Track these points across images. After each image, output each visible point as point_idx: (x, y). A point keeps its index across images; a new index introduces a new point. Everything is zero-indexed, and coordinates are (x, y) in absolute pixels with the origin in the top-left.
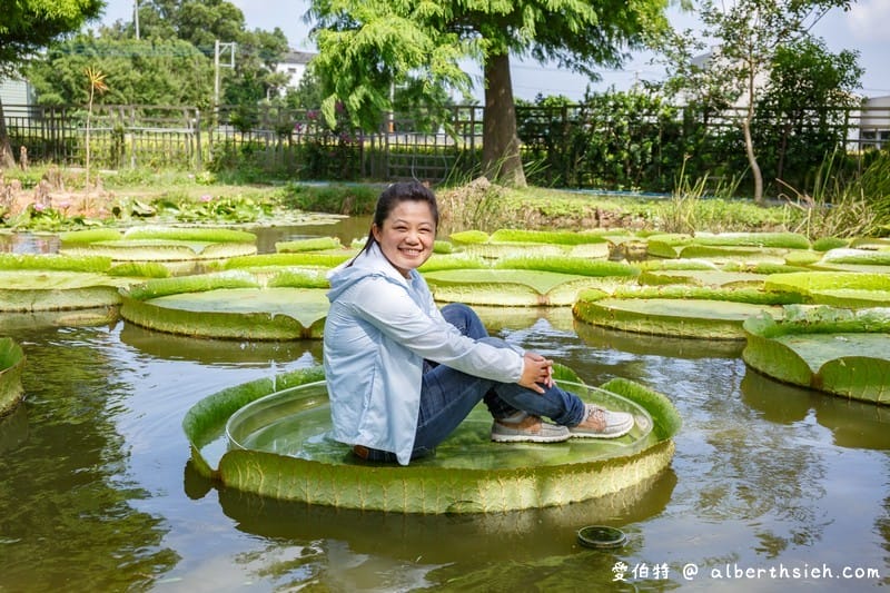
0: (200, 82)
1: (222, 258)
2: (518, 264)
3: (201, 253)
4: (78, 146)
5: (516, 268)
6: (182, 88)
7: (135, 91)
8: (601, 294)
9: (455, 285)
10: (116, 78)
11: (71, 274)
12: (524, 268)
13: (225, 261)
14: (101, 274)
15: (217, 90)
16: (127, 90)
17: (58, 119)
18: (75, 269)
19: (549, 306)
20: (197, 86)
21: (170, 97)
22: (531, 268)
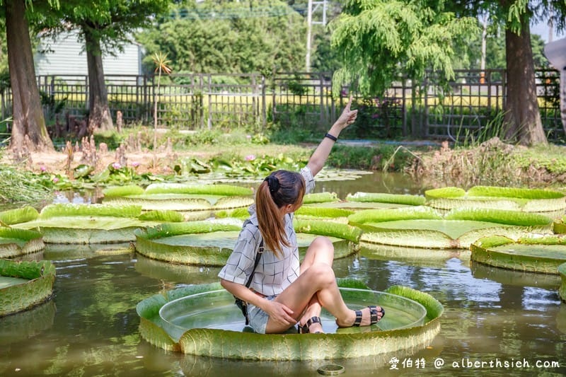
0: (293, 40)
1: (230, 208)
2: (466, 216)
3: (215, 204)
4: (165, 110)
5: (465, 219)
6: (276, 46)
7: (234, 50)
8: (506, 240)
9: (387, 230)
10: (216, 39)
11: (113, 219)
12: (471, 219)
13: (232, 210)
14: (134, 219)
15: (309, 47)
16: (225, 50)
17: (150, 86)
18: (116, 216)
19: (460, 249)
20: (290, 43)
21: (264, 54)
22: (477, 219)
